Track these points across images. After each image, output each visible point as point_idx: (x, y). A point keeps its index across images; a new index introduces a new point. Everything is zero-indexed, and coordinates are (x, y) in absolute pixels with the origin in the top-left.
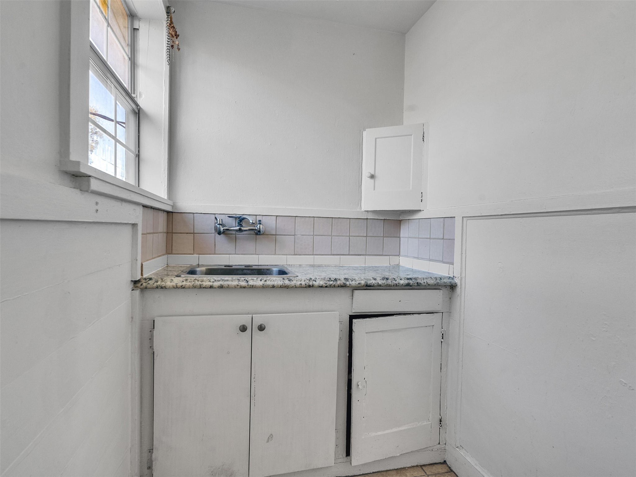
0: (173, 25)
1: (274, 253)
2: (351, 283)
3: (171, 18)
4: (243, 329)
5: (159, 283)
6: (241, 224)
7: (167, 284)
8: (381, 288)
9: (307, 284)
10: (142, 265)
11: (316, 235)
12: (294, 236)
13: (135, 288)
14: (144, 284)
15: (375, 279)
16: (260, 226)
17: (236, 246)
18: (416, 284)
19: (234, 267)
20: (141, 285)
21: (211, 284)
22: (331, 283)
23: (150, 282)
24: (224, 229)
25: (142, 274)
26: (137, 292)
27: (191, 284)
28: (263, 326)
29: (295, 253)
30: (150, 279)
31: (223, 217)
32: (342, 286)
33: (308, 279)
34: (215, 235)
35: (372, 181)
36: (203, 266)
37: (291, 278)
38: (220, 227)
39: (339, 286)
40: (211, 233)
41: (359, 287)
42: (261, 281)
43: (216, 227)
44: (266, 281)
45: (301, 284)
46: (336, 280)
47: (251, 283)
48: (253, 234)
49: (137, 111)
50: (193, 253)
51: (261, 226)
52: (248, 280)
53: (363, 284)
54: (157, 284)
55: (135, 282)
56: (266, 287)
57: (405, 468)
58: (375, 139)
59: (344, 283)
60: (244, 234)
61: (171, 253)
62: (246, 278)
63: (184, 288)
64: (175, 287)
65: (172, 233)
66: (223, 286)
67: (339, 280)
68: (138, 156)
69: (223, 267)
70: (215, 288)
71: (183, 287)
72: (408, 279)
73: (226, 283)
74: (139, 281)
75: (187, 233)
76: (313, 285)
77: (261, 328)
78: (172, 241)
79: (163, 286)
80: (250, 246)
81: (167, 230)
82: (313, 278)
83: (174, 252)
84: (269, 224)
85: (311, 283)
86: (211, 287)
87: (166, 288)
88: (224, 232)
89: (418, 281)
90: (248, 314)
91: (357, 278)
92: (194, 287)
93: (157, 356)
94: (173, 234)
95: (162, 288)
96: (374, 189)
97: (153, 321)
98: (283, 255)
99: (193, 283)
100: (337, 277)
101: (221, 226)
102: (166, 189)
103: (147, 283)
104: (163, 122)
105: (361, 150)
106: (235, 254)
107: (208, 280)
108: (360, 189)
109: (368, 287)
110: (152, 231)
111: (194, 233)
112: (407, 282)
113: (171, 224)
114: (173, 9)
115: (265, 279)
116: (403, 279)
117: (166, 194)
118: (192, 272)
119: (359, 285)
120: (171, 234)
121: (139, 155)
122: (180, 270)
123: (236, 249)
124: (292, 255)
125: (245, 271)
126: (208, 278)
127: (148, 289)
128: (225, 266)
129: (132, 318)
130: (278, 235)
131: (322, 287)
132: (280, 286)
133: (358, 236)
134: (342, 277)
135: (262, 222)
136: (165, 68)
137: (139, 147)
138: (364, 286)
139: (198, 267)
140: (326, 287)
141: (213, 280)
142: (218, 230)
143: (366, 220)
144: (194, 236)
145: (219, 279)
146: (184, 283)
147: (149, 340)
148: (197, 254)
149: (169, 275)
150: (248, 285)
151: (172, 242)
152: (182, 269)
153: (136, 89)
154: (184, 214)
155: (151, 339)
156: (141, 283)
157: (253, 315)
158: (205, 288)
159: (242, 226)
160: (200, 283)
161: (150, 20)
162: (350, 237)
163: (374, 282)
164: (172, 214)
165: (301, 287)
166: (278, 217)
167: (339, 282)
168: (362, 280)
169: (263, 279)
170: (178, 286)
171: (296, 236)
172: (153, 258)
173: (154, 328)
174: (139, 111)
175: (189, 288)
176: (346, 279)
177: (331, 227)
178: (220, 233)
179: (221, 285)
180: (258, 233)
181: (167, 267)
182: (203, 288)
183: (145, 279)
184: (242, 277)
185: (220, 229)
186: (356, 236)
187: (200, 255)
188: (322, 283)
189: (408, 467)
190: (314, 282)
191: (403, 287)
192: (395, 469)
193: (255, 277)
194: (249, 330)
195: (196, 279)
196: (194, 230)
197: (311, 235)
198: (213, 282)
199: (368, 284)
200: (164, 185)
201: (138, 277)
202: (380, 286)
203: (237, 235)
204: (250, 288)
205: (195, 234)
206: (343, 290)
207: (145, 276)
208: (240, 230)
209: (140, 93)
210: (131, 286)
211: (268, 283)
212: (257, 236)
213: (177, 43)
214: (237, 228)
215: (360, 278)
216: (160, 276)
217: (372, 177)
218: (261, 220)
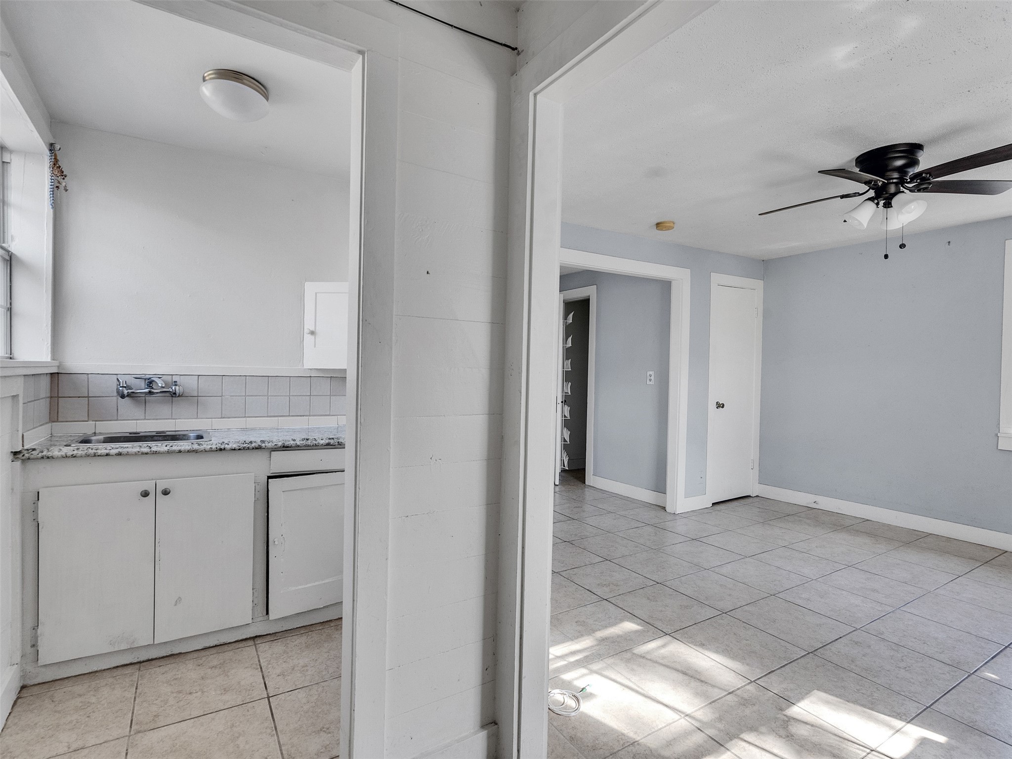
0: (58, 166)
1: (196, 417)
2: (267, 445)
3: (55, 155)
4: (145, 494)
5: (44, 453)
6: (151, 385)
7: (54, 454)
8: (299, 448)
9: (218, 448)
10: (23, 435)
11: (248, 396)
12: (220, 398)
13: (16, 459)
14: (27, 455)
15: (294, 440)
16: (175, 388)
17: (145, 410)
18: (337, 444)
19: (141, 434)
20: (23, 456)
21: (107, 451)
22: (245, 445)
23: (33, 452)
24: (128, 392)
25: (23, 446)
26: (18, 464)
27: (84, 453)
28: (168, 490)
29: (223, 416)
30: (34, 450)
31: (127, 378)
32: (257, 448)
33: (220, 442)
34: (118, 399)
35: (312, 337)
36: (101, 434)
37: (201, 442)
38: (123, 390)
39: (253, 449)
40: (112, 396)
41: (275, 448)
42: (166, 446)
43: (117, 389)
44: (172, 446)
45: (211, 448)
46: (251, 442)
47: (154, 449)
48: (168, 396)
49: (8, 258)
50: (87, 420)
51: (177, 388)
52: (151, 446)
53: (279, 446)
54: (43, 454)
55: (15, 453)
56: (172, 452)
57: (332, 620)
58: (315, 295)
59: (259, 445)
60: (156, 397)
61: (56, 420)
62: (149, 445)
63: (75, 457)
64: (65, 456)
65: (58, 397)
66: (121, 453)
67: (255, 442)
68: (10, 310)
69: (128, 435)
70: (112, 455)
71: (73, 456)
72: (330, 439)
73: (125, 451)
74: (20, 452)
75: (79, 397)
76: (224, 449)
77: (166, 493)
78: (58, 406)
79: (50, 456)
80: (165, 409)
81: (51, 394)
82: (226, 442)
83: (60, 420)
84: (188, 384)
85: (222, 447)
86: (107, 455)
87: (53, 458)
88: (129, 395)
89: (339, 441)
90: (152, 480)
91: (274, 440)
92: (87, 456)
93: (43, 528)
94: (59, 399)
95: (48, 458)
96: (315, 347)
97: (37, 493)
98: (207, 418)
99: (86, 451)
100: (252, 439)
101: (125, 389)
102: (50, 347)
103: (30, 454)
104: (45, 270)
105: (302, 302)
106: (145, 419)
107: (103, 448)
108: (302, 345)
109: (285, 448)
110: (33, 399)
111: (88, 397)
112: (327, 441)
113: (57, 388)
114: (57, 147)
115: (171, 444)
116: (324, 439)
117: (50, 353)
118: (86, 441)
119: (275, 447)
120: (57, 399)
121: (11, 308)
122: (70, 440)
123: (146, 413)
124: (218, 418)
125: (156, 438)
126: (104, 446)
127: (32, 459)
128: (130, 434)
129: (12, 489)
130: (200, 396)
131: (234, 450)
132: (187, 451)
133: (300, 396)
134: (258, 440)
135: (178, 383)
136: (47, 211)
137: (11, 299)
138: (281, 447)
139: (95, 436)
140: (239, 449)
141: (110, 448)
142: (121, 393)
143: (309, 378)
144: (88, 400)
145: (117, 446)
146: (75, 452)
147: (32, 513)
148: (93, 421)
149: (56, 445)
150: (151, 451)
151: (58, 408)
152: (72, 438)
153: (6, 231)
154: (74, 375)
155: (35, 512)
156: (22, 454)
157: (157, 481)
158: (100, 456)
159: (153, 388)
160: (94, 451)
161: (26, 153)
162: (291, 397)
163: (292, 442)
164: (58, 376)
165: (211, 450)
166: (200, 377)
167: (253, 445)
168: (280, 442)
169: (169, 445)
170: (68, 456)
171: (223, 397)
172: (34, 428)
173: (38, 500)
174: (11, 257)
175: (81, 457)
176: (263, 442)
177: (267, 385)
178: (123, 397)
179: (119, 452)
180: (174, 394)
181: (51, 437)
182: (98, 456)
183: (28, 450)
184: (144, 444)
185: (123, 392)
186: (298, 396)
187: (97, 422)
188: (235, 446)
189: (335, 620)
190: (226, 446)
191: (322, 447)
192: (320, 623)
193: (159, 444)
194: (152, 495)
195: (89, 448)
196: (88, 393)
197: (242, 396)
198: (110, 450)
199: (286, 445)
200: (46, 343)
201: (19, 448)
202: (299, 446)
203: (147, 398)
204: (153, 453)
205: (90, 398)
206: (259, 452)
207: (26, 447)
208: (150, 392)
209: (12, 237)
210: (11, 457)
211: (174, 448)
212: (173, 398)
213: (64, 184)
214: (147, 390)
215: (278, 439)
216: (45, 446)
217: (312, 333)
218: (176, 381)
